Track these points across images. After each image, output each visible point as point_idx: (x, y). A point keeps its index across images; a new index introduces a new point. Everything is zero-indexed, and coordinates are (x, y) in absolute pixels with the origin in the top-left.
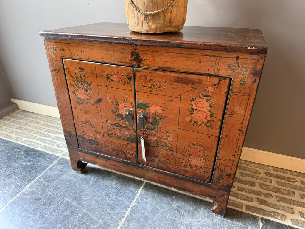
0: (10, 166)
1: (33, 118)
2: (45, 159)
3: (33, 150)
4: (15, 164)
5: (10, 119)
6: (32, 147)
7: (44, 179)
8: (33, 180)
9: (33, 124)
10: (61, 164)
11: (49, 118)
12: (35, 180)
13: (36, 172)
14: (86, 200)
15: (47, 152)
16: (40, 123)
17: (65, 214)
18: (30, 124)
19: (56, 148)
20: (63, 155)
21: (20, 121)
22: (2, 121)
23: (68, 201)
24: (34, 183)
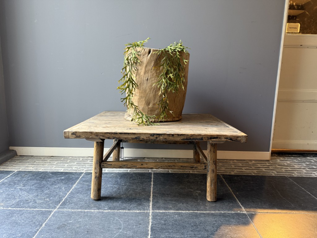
0: (48, 181)
1: (37, 158)
2: (73, 174)
3: (59, 172)
4: (52, 180)
5: (15, 162)
6: (55, 171)
7: (83, 181)
8: (75, 183)
9: (42, 161)
10: (89, 175)
11: (52, 157)
12: (76, 183)
13: (73, 180)
14: (123, 184)
15: (70, 171)
16: (47, 160)
17: (114, 190)
18: (38, 161)
19: (76, 169)
20: (86, 171)
21: (26, 161)
22: (9, 163)
23: (111, 186)
24: (77, 184)
